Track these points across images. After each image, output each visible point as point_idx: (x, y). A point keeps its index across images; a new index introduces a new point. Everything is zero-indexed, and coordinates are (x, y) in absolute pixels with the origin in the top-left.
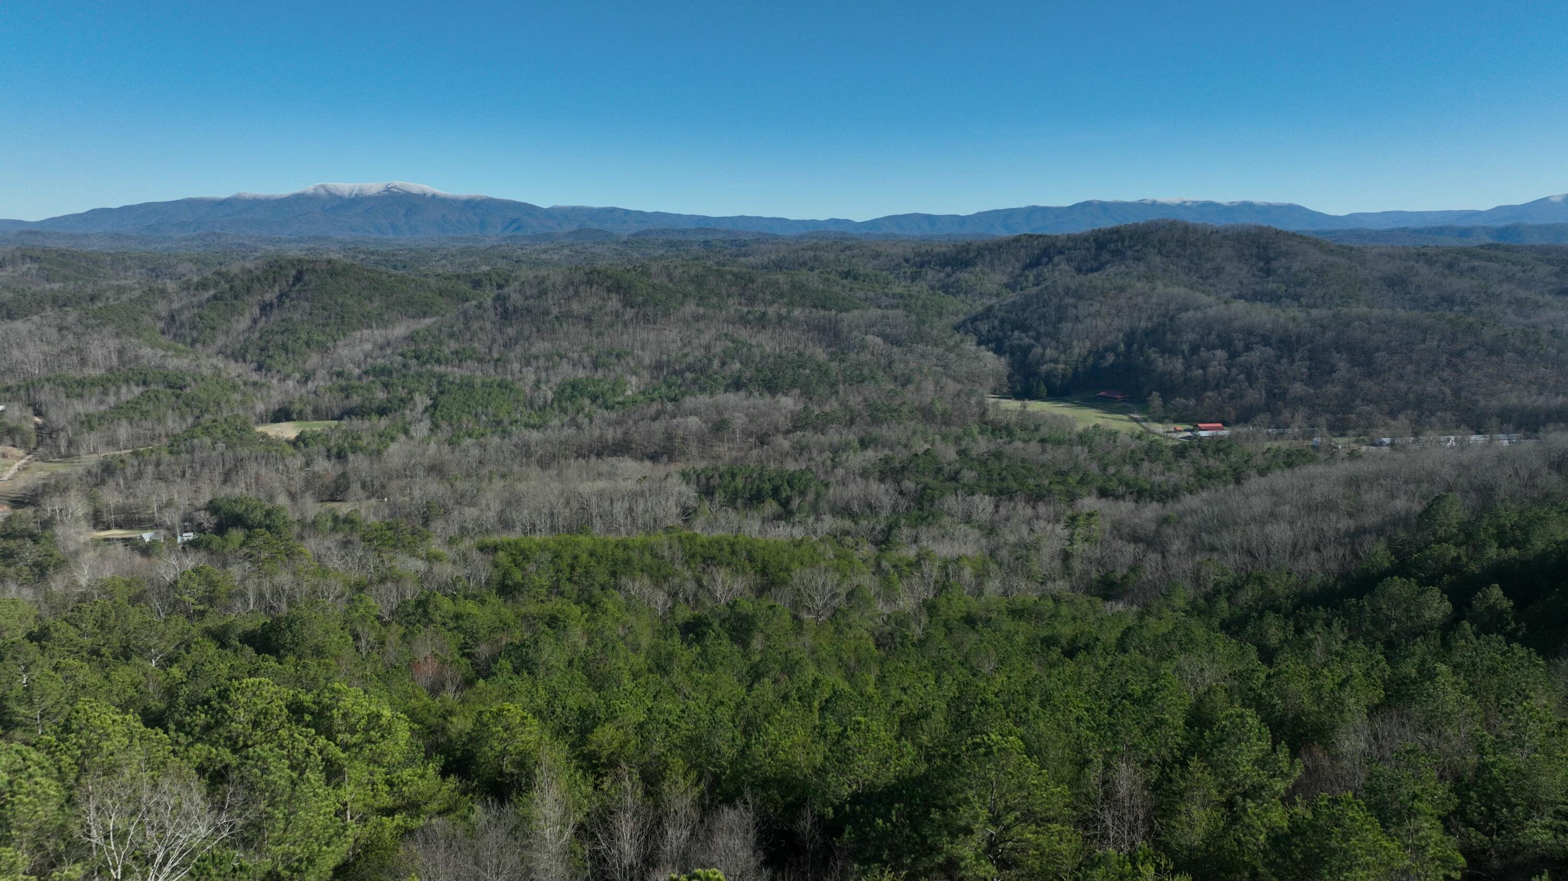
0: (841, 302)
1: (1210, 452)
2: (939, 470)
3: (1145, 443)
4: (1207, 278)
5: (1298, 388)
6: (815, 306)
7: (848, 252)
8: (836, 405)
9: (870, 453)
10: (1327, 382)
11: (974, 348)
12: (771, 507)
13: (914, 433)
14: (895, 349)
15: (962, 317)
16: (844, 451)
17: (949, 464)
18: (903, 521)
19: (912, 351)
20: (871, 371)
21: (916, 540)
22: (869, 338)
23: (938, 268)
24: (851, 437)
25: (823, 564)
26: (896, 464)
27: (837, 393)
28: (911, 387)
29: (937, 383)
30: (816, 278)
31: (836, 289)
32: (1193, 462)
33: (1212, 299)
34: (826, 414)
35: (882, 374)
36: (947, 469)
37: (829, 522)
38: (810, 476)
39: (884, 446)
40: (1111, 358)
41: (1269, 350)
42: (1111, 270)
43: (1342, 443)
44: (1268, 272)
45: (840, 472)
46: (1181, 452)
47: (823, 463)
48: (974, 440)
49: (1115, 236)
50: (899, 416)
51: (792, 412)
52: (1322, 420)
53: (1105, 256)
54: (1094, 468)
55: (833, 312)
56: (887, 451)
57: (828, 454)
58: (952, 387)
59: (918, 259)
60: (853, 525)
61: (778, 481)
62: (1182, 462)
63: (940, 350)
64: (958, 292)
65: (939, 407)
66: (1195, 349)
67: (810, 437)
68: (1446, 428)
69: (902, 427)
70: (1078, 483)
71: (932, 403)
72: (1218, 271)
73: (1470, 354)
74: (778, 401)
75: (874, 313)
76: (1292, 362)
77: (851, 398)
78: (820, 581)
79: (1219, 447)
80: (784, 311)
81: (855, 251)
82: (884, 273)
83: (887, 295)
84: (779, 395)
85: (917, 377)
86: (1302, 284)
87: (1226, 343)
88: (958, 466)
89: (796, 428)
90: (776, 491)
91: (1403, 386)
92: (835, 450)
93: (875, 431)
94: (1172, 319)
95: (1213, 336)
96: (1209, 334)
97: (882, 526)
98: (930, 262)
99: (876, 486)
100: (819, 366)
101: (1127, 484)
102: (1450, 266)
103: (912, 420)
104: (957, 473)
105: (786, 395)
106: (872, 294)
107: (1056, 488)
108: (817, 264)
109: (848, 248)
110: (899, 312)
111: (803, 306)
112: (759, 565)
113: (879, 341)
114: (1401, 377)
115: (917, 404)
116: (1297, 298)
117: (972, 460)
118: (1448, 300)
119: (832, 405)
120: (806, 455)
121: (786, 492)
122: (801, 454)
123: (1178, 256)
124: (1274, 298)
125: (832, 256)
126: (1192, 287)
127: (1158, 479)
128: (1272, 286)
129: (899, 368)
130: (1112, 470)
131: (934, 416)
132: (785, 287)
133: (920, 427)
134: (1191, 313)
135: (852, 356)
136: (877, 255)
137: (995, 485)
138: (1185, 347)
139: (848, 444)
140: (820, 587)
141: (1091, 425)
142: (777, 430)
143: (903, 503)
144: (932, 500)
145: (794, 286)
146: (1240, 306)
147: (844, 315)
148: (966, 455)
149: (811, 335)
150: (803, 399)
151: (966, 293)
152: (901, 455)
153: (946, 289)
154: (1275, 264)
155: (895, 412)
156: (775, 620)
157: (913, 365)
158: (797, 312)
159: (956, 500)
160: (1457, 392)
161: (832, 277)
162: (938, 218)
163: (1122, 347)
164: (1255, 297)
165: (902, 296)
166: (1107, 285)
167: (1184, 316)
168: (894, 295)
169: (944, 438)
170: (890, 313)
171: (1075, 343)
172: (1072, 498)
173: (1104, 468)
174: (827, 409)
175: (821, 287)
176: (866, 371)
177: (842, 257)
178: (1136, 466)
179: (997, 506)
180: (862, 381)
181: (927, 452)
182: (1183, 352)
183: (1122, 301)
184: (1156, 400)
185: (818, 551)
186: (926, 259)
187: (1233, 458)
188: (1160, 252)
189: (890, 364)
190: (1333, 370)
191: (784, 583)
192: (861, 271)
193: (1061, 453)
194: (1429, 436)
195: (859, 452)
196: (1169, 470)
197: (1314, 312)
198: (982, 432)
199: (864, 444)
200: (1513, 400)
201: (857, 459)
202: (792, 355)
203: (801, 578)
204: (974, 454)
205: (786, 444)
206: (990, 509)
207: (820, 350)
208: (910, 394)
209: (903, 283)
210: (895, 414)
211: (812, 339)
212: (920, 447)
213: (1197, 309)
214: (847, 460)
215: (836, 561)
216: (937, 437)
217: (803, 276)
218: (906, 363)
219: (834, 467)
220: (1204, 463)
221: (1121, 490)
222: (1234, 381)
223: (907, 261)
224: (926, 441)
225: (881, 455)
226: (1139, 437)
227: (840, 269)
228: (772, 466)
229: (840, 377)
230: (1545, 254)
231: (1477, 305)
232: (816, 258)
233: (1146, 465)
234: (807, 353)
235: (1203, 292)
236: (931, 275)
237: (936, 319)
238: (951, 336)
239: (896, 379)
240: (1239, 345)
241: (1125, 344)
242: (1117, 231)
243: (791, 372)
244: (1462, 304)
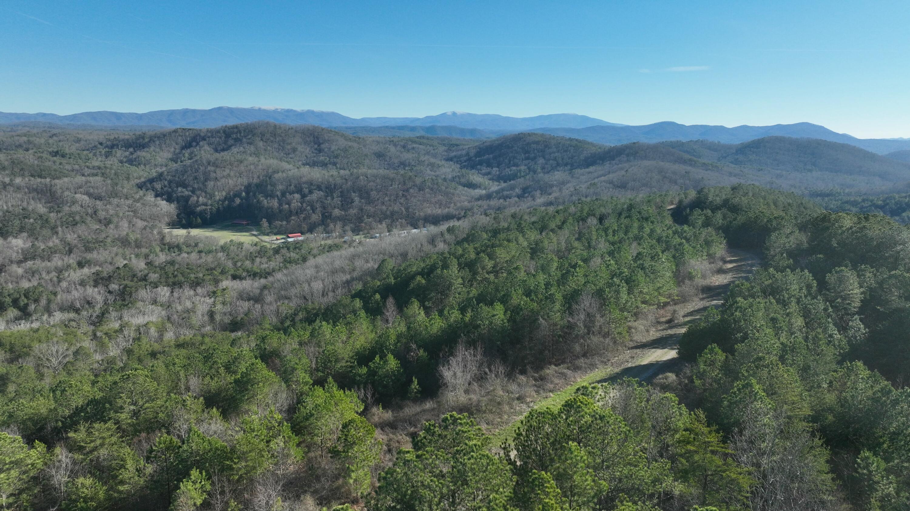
0: (53, 173)
1: (291, 249)
2: (134, 276)
3: (258, 248)
4: (289, 154)
5: (337, 212)
6: (32, 176)
7: (55, 138)
8: (57, 241)
9: (86, 270)
10: (350, 208)
11: (153, 199)
12: (12, 313)
13: (117, 254)
14: (98, 202)
15: (143, 180)
16: (66, 270)
17: (141, 271)
18: (111, 309)
19: (110, 203)
20: (82, 217)
21: (121, 318)
22: (78, 196)
23: (124, 149)
24: (71, 261)
25: (55, 339)
26: (105, 274)
27: (57, 233)
28: (112, 226)
29: (130, 222)
30: (31, 156)
31: (48, 164)
32: (283, 256)
33: (291, 166)
34: (50, 248)
35: (90, 219)
36: (139, 274)
37: (58, 316)
38: (41, 289)
39: (95, 265)
40: (238, 201)
41: (322, 193)
42: (235, 150)
43: (357, 238)
44: (320, 151)
45: (64, 284)
46: (277, 251)
47: (51, 280)
48: (157, 255)
49: (236, 130)
50: (105, 245)
51: (22, 249)
52: (348, 228)
53: (231, 142)
54: (230, 264)
55: (48, 180)
56: (98, 268)
57: (54, 274)
58: (140, 224)
59: (109, 143)
60: (76, 315)
61: (16, 295)
62: (277, 256)
63: (130, 202)
64: (139, 164)
65: (132, 237)
66: (283, 194)
67: (38, 264)
68: (403, 227)
69: (107, 252)
70: (220, 273)
71: (127, 234)
72: (294, 150)
73: (411, 191)
74: (10, 242)
75: (79, 179)
76: (333, 199)
77: (69, 236)
78: (54, 349)
79: (297, 246)
80: (7, 180)
81: (61, 138)
82: (85, 152)
83: (88, 167)
84: (10, 239)
85: (115, 220)
86: (337, 157)
87: (299, 190)
88: (146, 272)
89: (25, 259)
90: (15, 303)
91: (384, 208)
92: (60, 271)
93: (89, 256)
94: (270, 178)
95: (292, 187)
96: (290, 185)
97: (97, 313)
98: (118, 145)
99: (91, 290)
100: (41, 216)
101: (248, 271)
102: (404, 147)
103: (114, 246)
104: (146, 276)
105: (16, 237)
106: (76, 167)
107: (208, 278)
108: (31, 146)
109: (55, 135)
110: (99, 178)
111: (23, 176)
112: (8, 347)
113: (86, 197)
114: (383, 203)
115: (117, 236)
116: (335, 164)
117: (156, 267)
118: (403, 164)
119: (54, 242)
120: (37, 276)
121: (23, 301)
122: (33, 276)
123: (272, 142)
124: (324, 165)
125: (43, 141)
126: (281, 160)
127: (264, 266)
128: (322, 158)
129: (102, 214)
130: (239, 264)
131: (130, 243)
132: (6, 163)
133: (120, 251)
134: (280, 174)
135: (66, 209)
136: (79, 140)
137: (171, 280)
138: (279, 193)
139: (69, 266)
140: (54, 353)
141: (229, 240)
142: (12, 262)
143: (111, 298)
144: (131, 294)
145: (13, 162)
146: (306, 170)
147: (57, 181)
148: (152, 265)
149: (31, 195)
150: (31, 239)
151: (145, 165)
152: (108, 269)
153: (131, 162)
154: (323, 146)
155: (102, 243)
156: (23, 375)
157: (111, 212)
158: (18, 180)
159: (147, 292)
160: (407, 209)
161: (45, 155)
162: (122, 114)
163: (244, 194)
164: (314, 164)
165: (99, 168)
166: (232, 159)
167: (276, 176)
168: (94, 167)
169: (137, 256)
170: (91, 179)
171: (217, 193)
172: (217, 282)
173: (235, 264)
174: (51, 244)
175: (36, 162)
176: (77, 218)
177: (51, 141)
178: (253, 261)
179: (172, 292)
180: (76, 224)
181: (125, 266)
182: (277, 196)
183: (242, 168)
184: (265, 223)
185: (51, 332)
186: (115, 143)
187: (303, 251)
188: (262, 140)
189: (95, 213)
190: (352, 202)
191: (27, 354)
192: (67, 151)
193: (210, 258)
194: (395, 231)
195: (78, 271)
196: (270, 261)
197: (342, 172)
198: (162, 250)
199: (81, 265)
200: (429, 211)
201: (76, 275)
202: (18, 210)
203: (40, 350)
204: (157, 264)
205: (20, 271)
206: (168, 294)
207: (41, 206)
208: (111, 231)
209: (100, 159)
210: (102, 244)
211: (33, 199)
212: (121, 262)
213: (283, 172)
214: (69, 275)
215: (65, 337)
216: (133, 256)
217: (20, 155)
218: (107, 211)
219: (59, 281)
220: (288, 255)
221: (244, 274)
222: (305, 210)
223: (101, 144)
224: (125, 259)
225: (93, 270)
226: (256, 245)
227: (50, 150)
228: (10, 286)
229: (59, 223)
230: (442, 141)
231: (415, 166)
232: (29, 142)
233: (258, 260)
234: (30, 208)
235: (287, 162)
236: (119, 153)
237: (126, 182)
238: (137, 193)
239: (100, 221)
240: (306, 191)
241: (246, 193)
242: (236, 127)
243: (18, 222)
244: (409, 165)
